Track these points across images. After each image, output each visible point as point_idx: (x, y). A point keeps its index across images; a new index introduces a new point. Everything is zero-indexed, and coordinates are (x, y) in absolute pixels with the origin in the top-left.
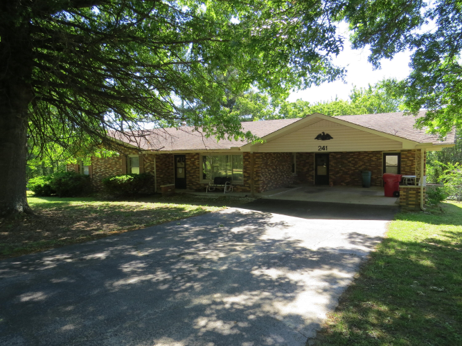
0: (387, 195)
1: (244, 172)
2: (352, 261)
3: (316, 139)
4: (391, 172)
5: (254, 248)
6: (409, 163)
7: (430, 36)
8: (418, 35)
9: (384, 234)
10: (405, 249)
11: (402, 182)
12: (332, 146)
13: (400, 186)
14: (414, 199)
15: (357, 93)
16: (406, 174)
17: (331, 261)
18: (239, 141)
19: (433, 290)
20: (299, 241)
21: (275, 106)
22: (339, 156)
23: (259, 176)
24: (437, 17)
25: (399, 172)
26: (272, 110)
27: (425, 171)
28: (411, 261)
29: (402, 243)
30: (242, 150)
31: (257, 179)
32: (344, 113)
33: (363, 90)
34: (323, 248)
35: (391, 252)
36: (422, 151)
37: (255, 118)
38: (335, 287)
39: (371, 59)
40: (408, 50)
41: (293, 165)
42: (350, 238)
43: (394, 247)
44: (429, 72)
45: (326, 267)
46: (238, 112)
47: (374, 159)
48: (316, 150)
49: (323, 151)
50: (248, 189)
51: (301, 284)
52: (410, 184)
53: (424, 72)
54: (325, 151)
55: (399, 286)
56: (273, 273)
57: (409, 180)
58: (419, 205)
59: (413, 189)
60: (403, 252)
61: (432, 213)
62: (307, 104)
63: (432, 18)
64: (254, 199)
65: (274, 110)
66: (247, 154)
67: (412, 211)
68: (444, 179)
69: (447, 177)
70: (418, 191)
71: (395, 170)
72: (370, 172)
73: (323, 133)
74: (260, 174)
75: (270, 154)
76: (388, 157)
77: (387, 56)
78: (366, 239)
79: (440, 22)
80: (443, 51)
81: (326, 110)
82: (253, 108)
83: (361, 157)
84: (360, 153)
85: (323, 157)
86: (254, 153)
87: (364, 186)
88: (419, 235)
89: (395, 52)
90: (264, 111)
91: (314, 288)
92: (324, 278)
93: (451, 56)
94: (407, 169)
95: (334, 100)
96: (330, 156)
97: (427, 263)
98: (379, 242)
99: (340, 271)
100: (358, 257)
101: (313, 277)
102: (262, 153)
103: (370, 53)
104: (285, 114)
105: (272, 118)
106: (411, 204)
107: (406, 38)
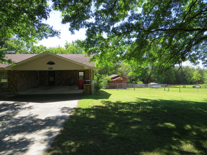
0: (79, 89)
1: (8, 81)
2: (61, 122)
3: (47, 64)
4: (81, 79)
5: (8, 124)
6: (88, 75)
7: (93, 24)
8: (88, 23)
9: (77, 106)
10: (84, 112)
11: (85, 83)
12: (55, 68)
13: (84, 85)
14: (89, 90)
15: (68, 45)
16: (87, 80)
17: (51, 124)
18: (3, 64)
19: (94, 129)
20: (37, 115)
21: (28, 47)
22: (59, 72)
23: (17, 83)
24: (95, 17)
25: (84, 79)
26: (27, 49)
27: (93, 78)
28: (86, 117)
29: (84, 109)
30: (6, 69)
31: (16, 84)
32: (62, 53)
33: (70, 44)
34: (48, 117)
35: (79, 114)
36: (92, 70)
37: (17, 52)
38: (51, 137)
39: (70, 30)
40: (85, 28)
41: (37, 77)
42: (62, 110)
43: (80, 112)
44: (93, 38)
45: (48, 127)
46: (6, 49)
47: (74, 73)
48: (47, 69)
49: (50, 70)
50: (11, 90)
51: (32, 140)
52: (88, 84)
53: (91, 38)
54: (52, 70)
55: (80, 130)
56: (17, 137)
57: (88, 82)
58: (91, 92)
59: (89, 86)
60: (84, 113)
61: (96, 95)
62: (45, 48)
63: (93, 17)
64: (14, 95)
65: (28, 50)
66: (9, 71)
67: (89, 94)
68: (100, 81)
69: (102, 80)
70: (90, 86)
71: (83, 78)
72: (73, 79)
73: (51, 61)
74: (18, 82)
75: (24, 71)
76: (80, 73)
77: (77, 29)
78: (69, 109)
79: (96, 19)
80: (98, 31)
81: (54, 51)
82: (15, 48)
83: (69, 72)
84: (68, 71)
85: (52, 73)
86: (14, 71)
87: (70, 85)
88: (90, 105)
89: (80, 28)
90: (22, 49)
91: (39, 141)
92: (46, 133)
93: (100, 33)
94: (87, 77)
95: (58, 47)
96: (55, 72)
97: (92, 117)
98: (74, 110)
99: (55, 128)
100: (64, 119)
101: (40, 135)
102: (19, 71)
103: (70, 27)
104: (34, 51)
105: (27, 53)
106: (88, 92)
107: (84, 23)
